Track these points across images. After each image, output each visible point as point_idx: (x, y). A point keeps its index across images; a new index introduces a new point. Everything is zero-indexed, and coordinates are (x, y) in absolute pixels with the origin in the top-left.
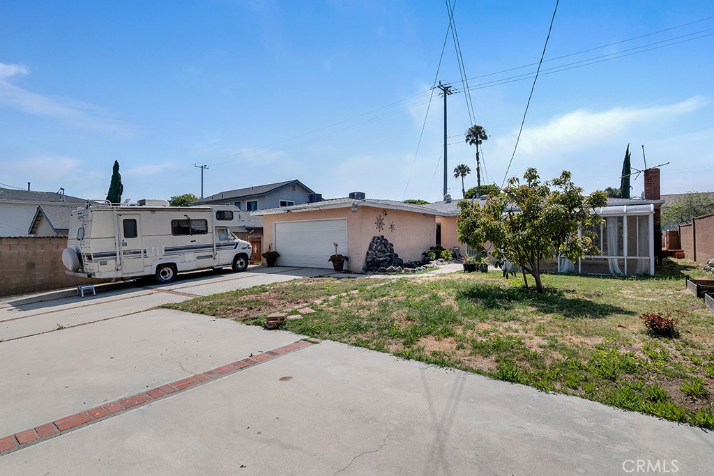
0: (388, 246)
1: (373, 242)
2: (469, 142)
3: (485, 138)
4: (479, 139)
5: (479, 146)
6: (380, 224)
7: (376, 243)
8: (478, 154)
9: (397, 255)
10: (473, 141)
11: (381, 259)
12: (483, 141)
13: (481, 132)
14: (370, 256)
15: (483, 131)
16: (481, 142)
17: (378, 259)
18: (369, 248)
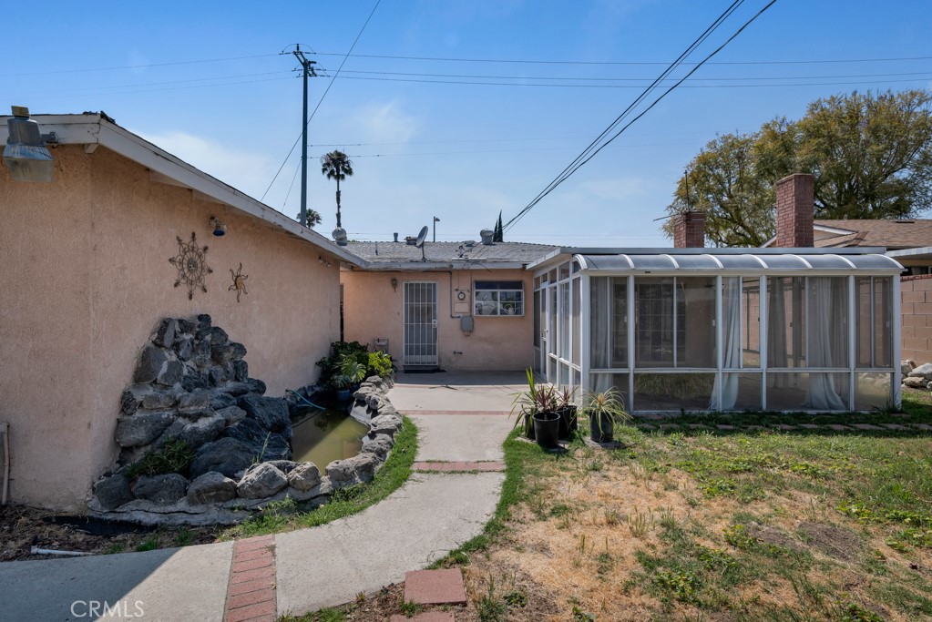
0: (227, 356)
1: (158, 344)
2: (327, 173)
3: (349, 172)
4: (341, 173)
5: (341, 182)
6: (192, 268)
7: (176, 346)
8: (338, 193)
9: (260, 387)
10: (332, 172)
11: (203, 424)
12: (347, 177)
13: (344, 163)
14: (138, 414)
15: (347, 162)
16: (343, 177)
17: (189, 426)
18: (136, 372)
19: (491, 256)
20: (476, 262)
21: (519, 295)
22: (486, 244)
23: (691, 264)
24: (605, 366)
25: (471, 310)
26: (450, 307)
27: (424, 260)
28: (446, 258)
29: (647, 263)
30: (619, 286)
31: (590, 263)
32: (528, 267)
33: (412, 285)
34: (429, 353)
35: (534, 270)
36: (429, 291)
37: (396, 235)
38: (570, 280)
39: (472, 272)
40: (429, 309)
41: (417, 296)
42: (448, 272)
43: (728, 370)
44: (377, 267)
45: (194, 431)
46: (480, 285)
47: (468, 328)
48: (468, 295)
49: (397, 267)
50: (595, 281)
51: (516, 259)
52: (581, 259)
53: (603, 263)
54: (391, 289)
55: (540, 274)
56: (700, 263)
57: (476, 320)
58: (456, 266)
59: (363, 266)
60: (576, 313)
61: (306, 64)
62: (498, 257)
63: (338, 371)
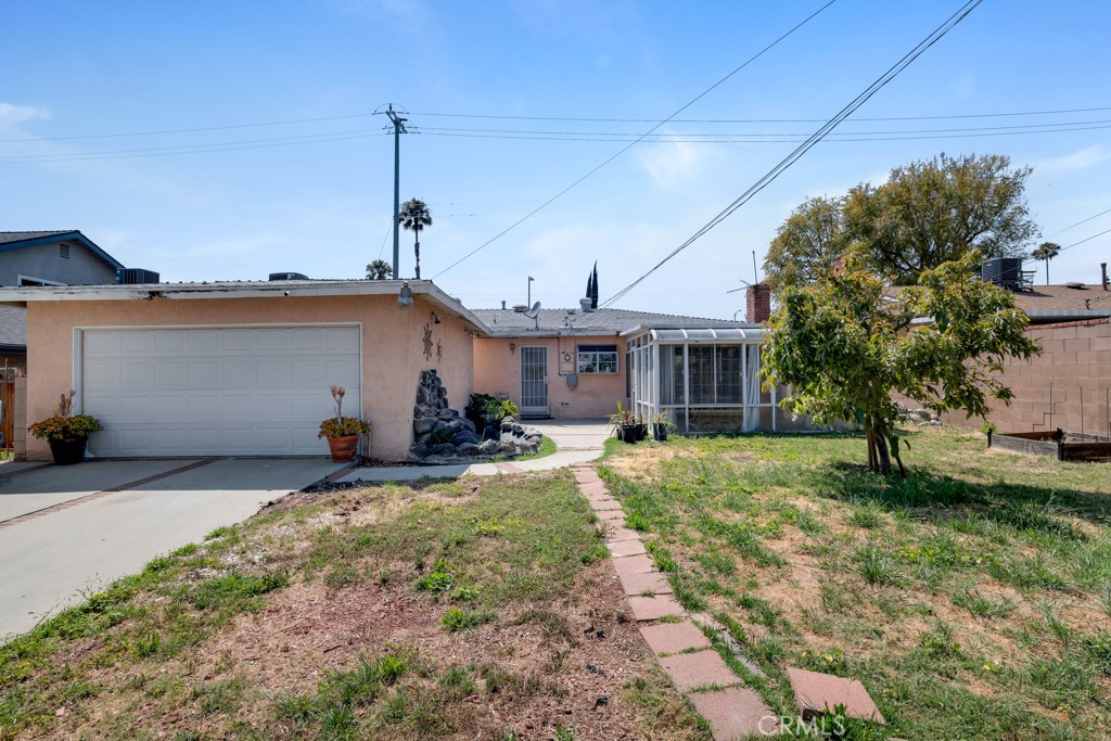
1: (423, 384)
3: (428, 221)
4: (420, 223)
5: (419, 232)
6: (428, 344)
7: (428, 387)
8: (417, 245)
10: (410, 223)
11: (452, 424)
12: (425, 227)
13: (422, 212)
14: (423, 418)
15: (426, 211)
16: (421, 227)
17: (447, 425)
18: (418, 397)
19: (590, 325)
20: (579, 330)
21: (614, 356)
22: (586, 311)
23: (725, 335)
24: (670, 403)
25: (575, 369)
26: (558, 367)
27: (537, 327)
28: (554, 327)
29: (696, 335)
30: (679, 350)
31: (659, 336)
32: (621, 334)
33: (527, 349)
34: (542, 405)
35: (625, 337)
36: (541, 353)
37: (504, 303)
38: (648, 346)
39: (575, 337)
40: (541, 369)
41: (531, 357)
42: (557, 338)
43: (751, 405)
44: (500, 334)
45: (449, 427)
46: (582, 348)
47: (573, 384)
48: (572, 356)
49: (516, 334)
50: (663, 348)
51: (611, 327)
52: (653, 332)
53: (668, 336)
54: (510, 352)
55: (630, 340)
56: (732, 335)
57: (580, 379)
58: (563, 334)
59: (490, 335)
60: (651, 369)
61: (397, 122)
62: (596, 325)
63: (485, 412)
